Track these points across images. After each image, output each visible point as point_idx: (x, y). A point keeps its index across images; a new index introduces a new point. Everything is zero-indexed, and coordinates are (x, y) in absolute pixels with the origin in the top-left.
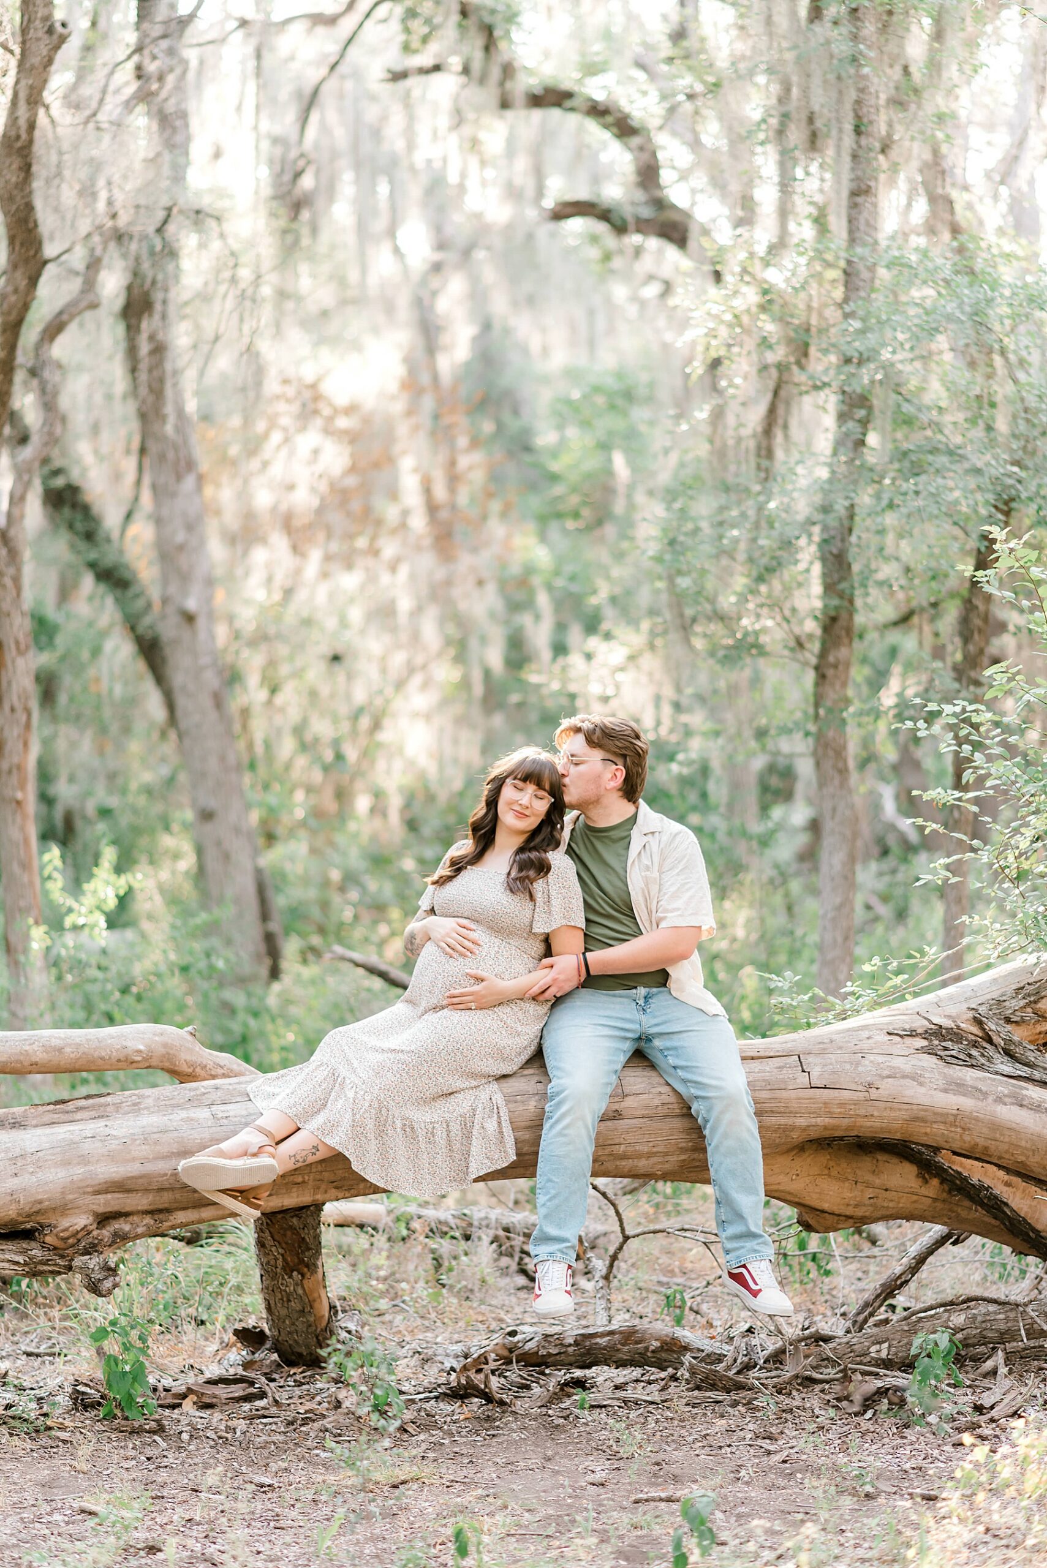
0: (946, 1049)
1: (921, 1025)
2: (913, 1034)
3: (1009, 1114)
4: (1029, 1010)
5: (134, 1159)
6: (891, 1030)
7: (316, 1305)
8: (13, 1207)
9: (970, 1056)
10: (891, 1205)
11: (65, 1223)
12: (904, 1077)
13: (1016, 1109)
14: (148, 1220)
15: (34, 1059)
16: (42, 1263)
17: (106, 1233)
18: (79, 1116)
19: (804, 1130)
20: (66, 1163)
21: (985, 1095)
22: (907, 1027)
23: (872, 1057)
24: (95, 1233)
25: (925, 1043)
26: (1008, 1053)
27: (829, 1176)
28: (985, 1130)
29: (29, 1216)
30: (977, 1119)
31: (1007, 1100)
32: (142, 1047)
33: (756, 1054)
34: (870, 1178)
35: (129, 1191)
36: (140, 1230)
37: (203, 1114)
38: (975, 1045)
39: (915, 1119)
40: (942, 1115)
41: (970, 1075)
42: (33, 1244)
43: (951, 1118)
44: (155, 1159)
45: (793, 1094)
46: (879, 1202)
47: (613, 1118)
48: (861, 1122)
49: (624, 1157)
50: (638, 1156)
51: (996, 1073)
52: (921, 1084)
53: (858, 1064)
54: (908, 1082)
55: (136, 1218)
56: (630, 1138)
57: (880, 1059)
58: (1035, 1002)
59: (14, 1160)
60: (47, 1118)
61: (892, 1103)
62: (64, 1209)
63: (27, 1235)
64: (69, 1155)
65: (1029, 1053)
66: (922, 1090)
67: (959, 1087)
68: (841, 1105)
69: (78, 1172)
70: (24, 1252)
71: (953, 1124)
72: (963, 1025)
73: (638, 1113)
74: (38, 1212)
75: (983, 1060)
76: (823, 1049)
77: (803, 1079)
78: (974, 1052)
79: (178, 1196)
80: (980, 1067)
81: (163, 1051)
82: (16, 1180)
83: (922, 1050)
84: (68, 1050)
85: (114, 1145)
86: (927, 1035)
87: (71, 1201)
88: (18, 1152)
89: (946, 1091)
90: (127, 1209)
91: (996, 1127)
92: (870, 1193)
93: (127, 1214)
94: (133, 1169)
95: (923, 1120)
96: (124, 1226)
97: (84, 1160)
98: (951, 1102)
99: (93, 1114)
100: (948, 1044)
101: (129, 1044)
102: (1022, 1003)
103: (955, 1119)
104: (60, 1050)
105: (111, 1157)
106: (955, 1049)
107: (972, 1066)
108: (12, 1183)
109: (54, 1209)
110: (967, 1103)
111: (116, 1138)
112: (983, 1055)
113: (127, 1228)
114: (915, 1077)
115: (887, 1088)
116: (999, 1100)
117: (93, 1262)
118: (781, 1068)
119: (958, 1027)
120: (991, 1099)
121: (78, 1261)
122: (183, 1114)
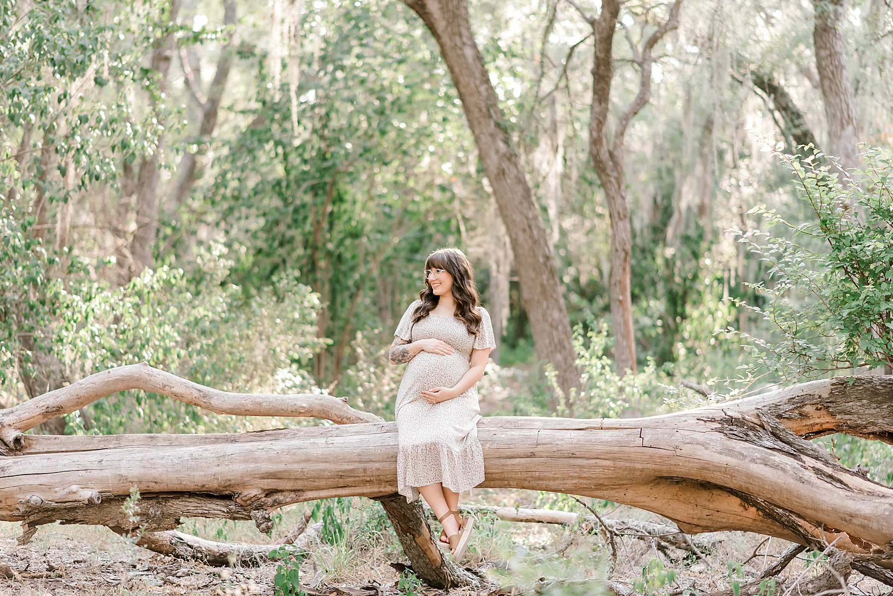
0: (731, 430)
1: (720, 415)
2: (713, 420)
3: (758, 469)
4: (797, 411)
5: (281, 462)
6: (699, 417)
7: (428, 553)
8: (215, 481)
9: (747, 435)
10: (723, 520)
11: (245, 493)
12: (697, 444)
13: (762, 466)
14: (293, 495)
15: (247, 408)
16: (235, 512)
17: (270, 500)
18: (265, 438)
19: (642, 470)
20: (246, 461)
21: (745, 457)
22: (711, 416)
23: (682, 432)
24: (263, 499)
25: (720, 426)
26: (774, 434)
27: (678, 500)
28: (744, 478)
29: (225, 487)
30: (738, 471)
31: (758, 461)
32: (304, 405)
33: (618, 426)
34: (707, 503)
35: (280, 479)
36: (288, 500)
37: (321, 441)
38: (752, 429)
39: (704, 468)
40: (718, 467)
41: (740, 446)
42: (232, 503)
43: (723, 469)
44: (293, 462)
45: (632, 450)
46: (714, 518)
47: (531, 457)
48: (673, 468)
49: (540, 479)
50: (549, 479)
51: (761, 446)
52: (707, 449)
53: (673, 435)
54: (699, 447)
55: (286, 493)
56: (541, 468)
57: (687, 433)
58: (800, 407)
59: (219, 458)
60: (249, 439)
61: (689, 458)
62: (244, 485)
63: (229, 497)
64: (249, 457)
65: (789, 436)
66: (707, 452)
67: (730, 452)
68: (660, 457)
69: (251, 466)
70: (227, 506)
71: (725, 473)
72: (747, 417)
73: (544, 454)
74: (230, 485)
75: (755, 438)
76: (655, 426)
77: (639, 442)
78: (750, 433)
79: (306, 483)
80: (753, 442)
81: (320, 408)
82: (218, 468)
83: (716, 430)
84: (265, 404)
85: (272, 454)
86: (722, 421)
87: (247, 481)
88: (222, 454)
89: (721, 453)
90: (280, 488)
91: (750, 476)
92: (706, 512)
93: (282, 491)
94: (281, 467)
95: (707, 469)
96: (280, 497)
97: (255, 460)
98: (724, 460)
99: (273, 438)
100: (734, 428)
101: (298, 403)
102: (792, 407)
103: (726, 470)
104: (260, 404)
105: (270, 460)
106: (737, 430)
107: (746, 441)
108: (216, 470)
109: (238, 485)
110: (732, 461)
111: (274, 450)
112: (755, 435)
113: (281, 498)
114: (704, 445)
115: (687, 450)
116: (753, 461)
117: (259, 514)
118: (628, 435)
119: (744, 418)
120: (747, 460)
121: (253, 513)
122: (312, 440)
